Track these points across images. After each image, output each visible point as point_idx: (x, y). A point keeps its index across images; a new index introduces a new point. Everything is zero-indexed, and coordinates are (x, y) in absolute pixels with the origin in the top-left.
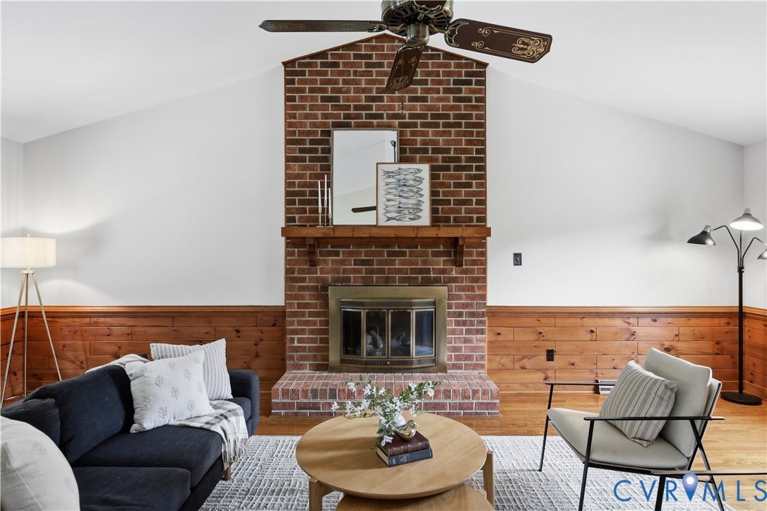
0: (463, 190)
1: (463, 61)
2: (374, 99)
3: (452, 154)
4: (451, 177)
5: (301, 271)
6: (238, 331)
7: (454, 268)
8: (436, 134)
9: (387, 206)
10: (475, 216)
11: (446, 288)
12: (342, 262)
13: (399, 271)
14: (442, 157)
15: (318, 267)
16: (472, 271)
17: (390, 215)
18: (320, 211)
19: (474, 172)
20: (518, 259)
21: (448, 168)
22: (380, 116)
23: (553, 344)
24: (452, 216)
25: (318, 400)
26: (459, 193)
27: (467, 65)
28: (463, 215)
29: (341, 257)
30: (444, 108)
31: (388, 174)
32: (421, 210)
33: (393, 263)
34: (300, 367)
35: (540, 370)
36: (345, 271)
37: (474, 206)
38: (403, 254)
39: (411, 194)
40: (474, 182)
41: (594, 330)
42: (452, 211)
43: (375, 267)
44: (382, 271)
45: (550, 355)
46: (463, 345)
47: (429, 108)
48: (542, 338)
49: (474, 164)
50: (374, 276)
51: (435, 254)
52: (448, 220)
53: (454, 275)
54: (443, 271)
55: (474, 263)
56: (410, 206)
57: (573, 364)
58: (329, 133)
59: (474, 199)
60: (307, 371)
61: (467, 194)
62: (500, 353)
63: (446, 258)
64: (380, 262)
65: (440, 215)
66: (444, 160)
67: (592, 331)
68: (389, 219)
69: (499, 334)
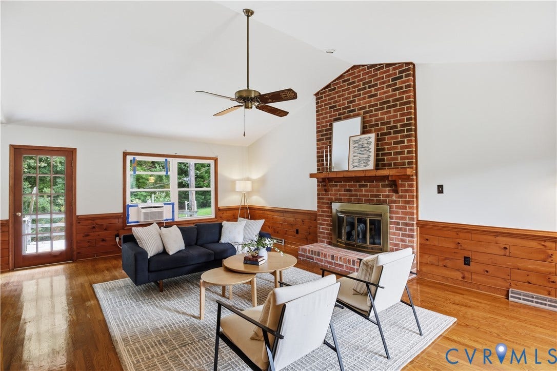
0: (399, 145)
1: (397, 65)
2: (351, 102)
3: (392, 124)
4: (392, 138)
5: (323, 195)
6: (303, 221)
7: (394, 194)
8: (383, 114)
9: (353, 160)
10: (406, 161)
11: (389, 206)
12: (339, 190)
13: (365, 196)
14: (387, 127)
15: (329, 193)
16: (405, 197)
17: (355, 165)
18: (325, 165)
19: (406, 133)
20: (440, 189)
21: (390, 133)
22: (354, 110)
23: (470, 253)
24: (392, 162)
25: (313, 256)
26: (397, 148)
27: (399, 67)
28: (399, 161)
29: (338, 188)
30: (387, 97)
31: (355, 142)
32: (369, 161)
33: (361, 191)
34: (323, 242)
35: (458, 270)
36: (340, 195)
37: (406, 155)
38: (366, 186)
39: (365, 152)
40: (406, 139)
41: (508, 247)
42: (393, 159)
43: (353, 193)
44: (356, 195)
45: (467, 261)
46: (400, 243)
47: (379, 99)
48: (460, 248)
49: (405, 128)
50: (353, 198)
51: (384, 186)
52: (390, 165)
53: (394, 199)
54: (387, 196)
55: (406, 191)
56: (364, 159)
57: (487, 272)
58: (331, 125)
59: (406, 150)
60: (325, 245)
61: (401, 148)
62: (429, 253)
63: (390, 188)
64: (355, 191)
65: (386, 162)
66: (388, 129)
67: (505, 248)
68: (354, 167)
69: (427, 240)
